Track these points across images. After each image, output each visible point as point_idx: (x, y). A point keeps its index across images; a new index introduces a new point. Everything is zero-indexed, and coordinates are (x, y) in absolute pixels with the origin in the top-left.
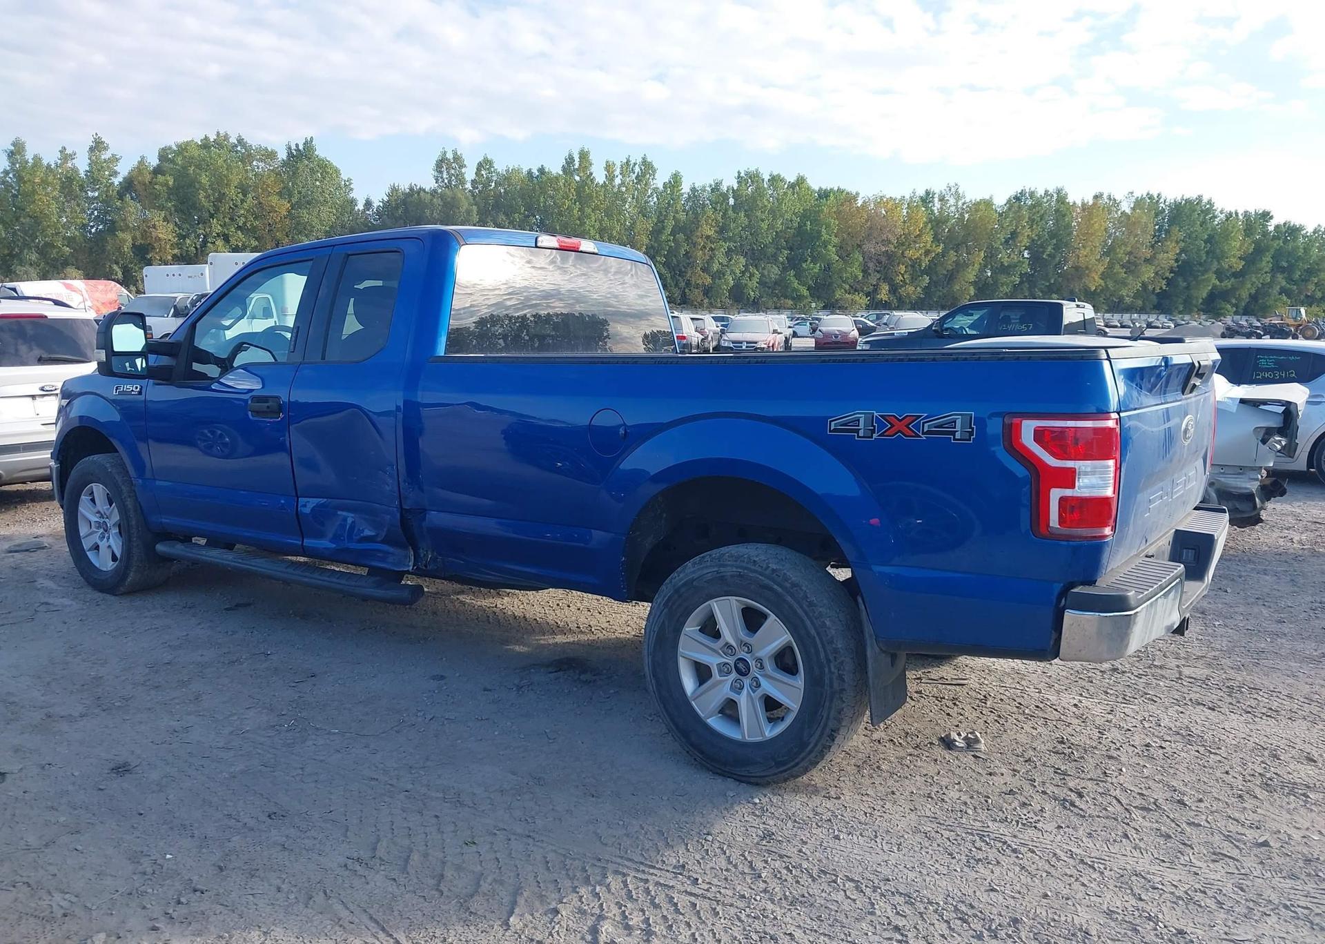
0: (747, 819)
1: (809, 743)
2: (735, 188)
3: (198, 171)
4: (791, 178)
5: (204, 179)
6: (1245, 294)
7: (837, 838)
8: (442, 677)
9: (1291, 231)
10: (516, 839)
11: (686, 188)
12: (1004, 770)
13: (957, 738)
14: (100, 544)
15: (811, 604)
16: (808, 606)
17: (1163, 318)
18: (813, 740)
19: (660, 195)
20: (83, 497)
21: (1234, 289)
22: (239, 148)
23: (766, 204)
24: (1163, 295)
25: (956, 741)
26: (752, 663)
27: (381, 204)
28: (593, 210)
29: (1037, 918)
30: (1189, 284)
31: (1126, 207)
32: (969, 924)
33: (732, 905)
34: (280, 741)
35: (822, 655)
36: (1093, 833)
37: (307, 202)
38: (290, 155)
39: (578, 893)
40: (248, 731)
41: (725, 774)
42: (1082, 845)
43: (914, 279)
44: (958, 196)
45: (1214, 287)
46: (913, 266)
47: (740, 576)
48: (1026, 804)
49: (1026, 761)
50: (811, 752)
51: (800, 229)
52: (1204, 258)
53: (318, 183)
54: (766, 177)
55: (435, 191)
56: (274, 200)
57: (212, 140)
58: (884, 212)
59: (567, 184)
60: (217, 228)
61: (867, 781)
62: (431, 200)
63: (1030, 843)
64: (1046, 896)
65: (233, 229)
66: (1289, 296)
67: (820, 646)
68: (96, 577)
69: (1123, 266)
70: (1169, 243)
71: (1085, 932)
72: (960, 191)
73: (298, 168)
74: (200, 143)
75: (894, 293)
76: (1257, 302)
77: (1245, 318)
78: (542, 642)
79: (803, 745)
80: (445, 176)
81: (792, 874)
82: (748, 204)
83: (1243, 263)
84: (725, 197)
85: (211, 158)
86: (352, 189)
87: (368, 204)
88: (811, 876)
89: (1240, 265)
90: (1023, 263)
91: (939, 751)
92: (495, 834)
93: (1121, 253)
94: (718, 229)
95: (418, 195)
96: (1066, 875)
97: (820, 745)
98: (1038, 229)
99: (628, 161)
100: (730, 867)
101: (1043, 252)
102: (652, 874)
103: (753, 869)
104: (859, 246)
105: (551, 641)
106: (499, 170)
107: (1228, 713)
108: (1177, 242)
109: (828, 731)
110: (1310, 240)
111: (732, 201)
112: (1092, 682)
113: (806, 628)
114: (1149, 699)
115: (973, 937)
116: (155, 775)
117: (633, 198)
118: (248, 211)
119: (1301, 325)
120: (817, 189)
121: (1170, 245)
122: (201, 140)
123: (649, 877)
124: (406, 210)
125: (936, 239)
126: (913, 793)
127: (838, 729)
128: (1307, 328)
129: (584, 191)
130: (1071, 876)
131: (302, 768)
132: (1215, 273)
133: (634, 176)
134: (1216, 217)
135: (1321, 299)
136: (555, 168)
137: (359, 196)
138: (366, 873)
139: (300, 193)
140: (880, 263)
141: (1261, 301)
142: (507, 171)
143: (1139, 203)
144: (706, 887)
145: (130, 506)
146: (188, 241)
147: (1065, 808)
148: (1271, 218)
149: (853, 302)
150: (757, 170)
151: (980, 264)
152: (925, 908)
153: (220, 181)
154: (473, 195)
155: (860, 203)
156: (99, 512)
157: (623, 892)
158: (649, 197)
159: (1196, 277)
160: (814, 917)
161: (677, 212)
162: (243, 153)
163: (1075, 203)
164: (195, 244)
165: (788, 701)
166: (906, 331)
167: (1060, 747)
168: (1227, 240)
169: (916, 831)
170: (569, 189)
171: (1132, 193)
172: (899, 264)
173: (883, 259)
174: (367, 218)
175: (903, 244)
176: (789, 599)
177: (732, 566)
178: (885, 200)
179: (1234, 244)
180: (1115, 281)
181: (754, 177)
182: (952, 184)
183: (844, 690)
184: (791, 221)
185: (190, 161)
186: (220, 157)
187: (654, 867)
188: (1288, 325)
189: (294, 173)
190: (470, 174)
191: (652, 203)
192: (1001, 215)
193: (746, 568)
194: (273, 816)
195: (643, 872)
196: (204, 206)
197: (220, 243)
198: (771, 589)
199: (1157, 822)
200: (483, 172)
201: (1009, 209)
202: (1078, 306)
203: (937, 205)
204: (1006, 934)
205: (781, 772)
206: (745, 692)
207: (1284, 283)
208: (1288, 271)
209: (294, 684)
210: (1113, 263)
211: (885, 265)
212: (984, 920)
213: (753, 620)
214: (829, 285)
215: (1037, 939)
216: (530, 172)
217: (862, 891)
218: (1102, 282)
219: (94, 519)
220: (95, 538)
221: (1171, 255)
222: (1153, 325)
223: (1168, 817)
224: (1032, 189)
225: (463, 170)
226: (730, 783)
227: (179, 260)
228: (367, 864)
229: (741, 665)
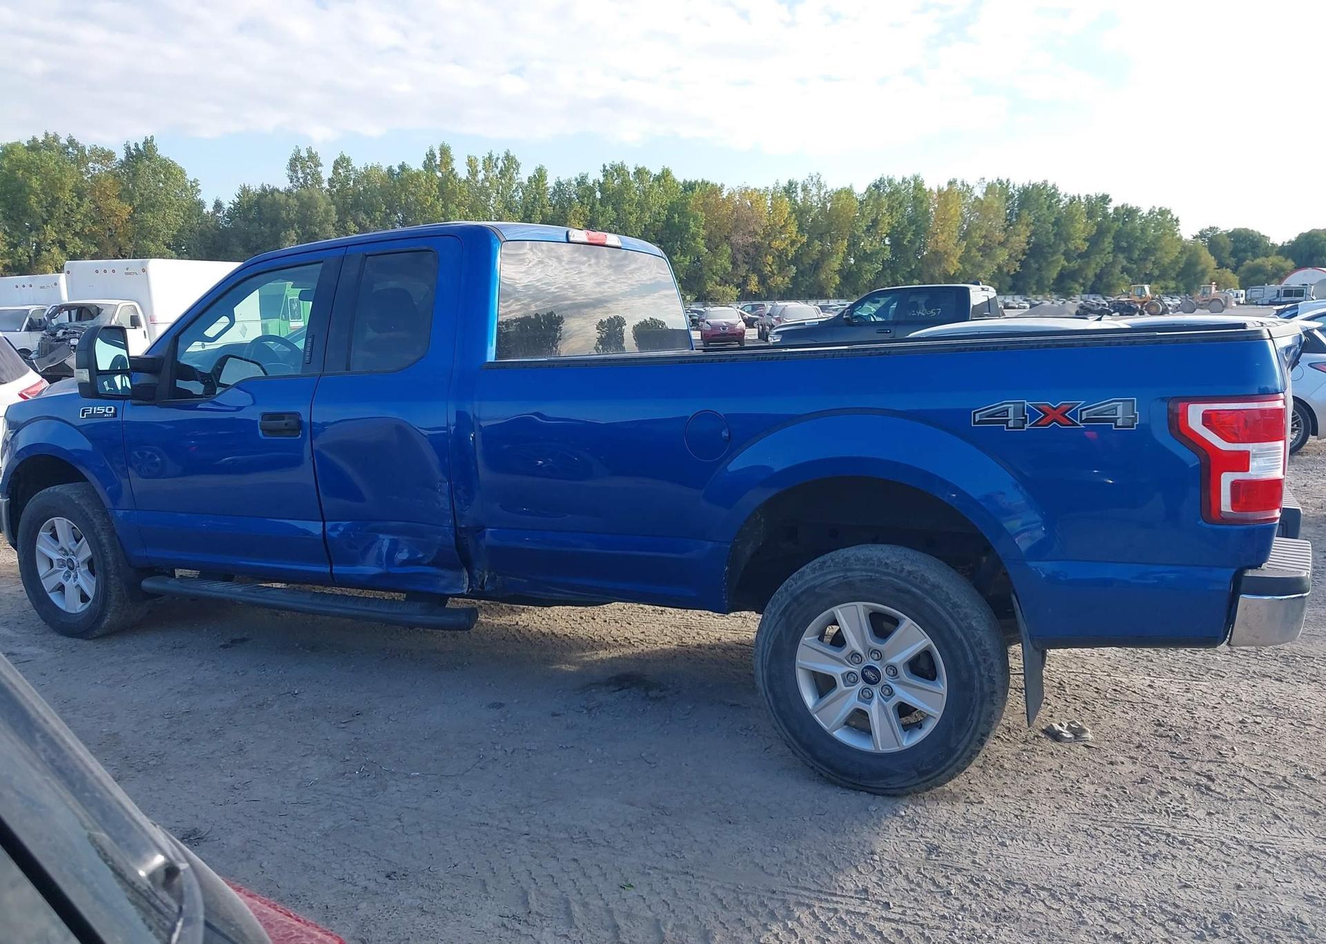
0: (901, 833)
1: (958, 750)
2: (601, 182)
3: (27, 175)
4: (656, 171)
5: (35, 183)
6: (1090, 274)
7: (1003, 844)
8: (501, 705)
9: (1129, 213)
10: (673, 878)
11: (551, 182)
12: (1122, 759)
13: (1060, 729)
14: (65, 584)
15: (955, 605)
16: (953, 609)
17: (1018, 299)
18: (961, 747)
19: (525, 189)
20: (41, 533)
21: (1081, 269)
22: (70, 150)
23: (633, 196)
24: (1017, 277)
25: (1062, 732)
26: (882, 670)
27: (232, 206)
28: (457, 206)
29: (1244, 911)
30: (1040, 266)
31: (979, 192)
32: (1184, 925)
33: (938, 928)
34: (359, 791)
35: (971, 659)
36: (1245, 817)
37: (150, 205)
38: (129, 155)
39: (771, 931)
40: (317, 782)
41: (857, 788)
42: (1241, 830)
43: (781, 269)
44: (820, 186)
45: (1063, 268)
46: (779, 257)
47: (871, 580)
48: (1164, 792)
49: (1137, 747)
50: (958, 758)
51: (668, 223)
52: (1053, 240)
53: (161, 185)
54: (632, 171)
55: (290, 191)
56: (114, 203)
57: (40, 141)
58: (749, 204)
59: (430, 180)
60: (51, 234)
61: (998, 783)
62: (287, 200)
63: (1192, 833)
64: (1239, 887)
65: (69, 236)
66: (1129, 274)
67: (968, 648)
68: (63, 620)
69: (979, 250)
70: (1020, 226)
71: (1298, 922)
72: (822, 181)
73: (139, 169)
74: (26, 145)
75: (763, 284)
76: (1101, 280)
77: (1092, 296)
78: (586, 659)
79: (952, 751)
80: (300, 175)
81: (979, 888)
82: (615, 197)
83: (1088, 244)
84: (591, 190)
85: (41, 160)
86: (199, 191)
87: (218, 206)
88: (1001, 889)
89: (1085, 247)
90: (885, 250)
91: (1049, 744)
92: (649, 874)
93: (976, 237)
94: (586, 223)
95: (272, 195)
96: (1246, 863)
97: (968, 750)
98: (897, 216)
99: (490, 157)
100: (913, 886)
101: (904, 238)
102: (837, 902)
103: (938, 886)
104: (727, 238)
105: (595, 657)
106: (358, 168)
107: (1296, 683)
108: (1028, 226)
109: (977, 736)
110: (1147, 221)
111: (598, 195)
112: (1152, 661)
113: (951, 631)
114: (1215, 675)
115: (1195, 938)
116: (235, 841)
117: (498, 193)
118: (85, 216)
119: (1145, 302)
120: (682, 181)
121: (1021, 228)
122: (28, 142)
123: (838, 906)
124: (260, 212)
125: (801, 229)
126: (1048, 789)
127: (988, 733)
128: (1151, 304)
129: (447, 187)
130: (1250, 864)
131: (399, 819)
132: (1064, 254)
133: (497, 171)
134: (1060, 201)
135: (1158, 276)
136: (416, 165)
137: (208, 200)
138: (530, 931)
139: (142, 195)
140: (748, 254)
141: (1105, 280)
142: (366, 168)
143: (990, 189)
144: (900, 910)
145: (104, 541)
146: (20, 250)
147: (1203, 793)
148: (1110, 200)
149: (724, 294)
150: (622, 163)
151: (844, 252)
152: (1132, 912)
153: (52, 185)
154: (331, 195)
155: (725, 195)
156: (62, 549)
157: (817, 925)
158: (514, 192)
159: (1046, 259)
160: (1027, 932)
161: (543, 206)
162: (73, 154)
163: (931, 190)
164: (28, 253)
165: (929, 708)
166: (817, 320)
167: (1161, 730)
168: (1072, 222)
169: (1076, 830)
170: (431, 186)
171: (984, 179)
172: (766, 255)
173: (751, 251)
174: (217, 221)
175: (769, 235)
176: (930, 601)
177: (862, 570)
178: (749, 191)
179: (1078, 226)
180: (973, 265)
181: (619, 170)
182: (814, 174)
183: (995, 692)
184: (659, 213)
185: (19, 164)
186: (52, 160)
187: (835, 895)
188: (1135, 302)
189: (134, 175)
190: (326, 172)
191: (517, 198)
192: (861, 203)
193: (877, 572)
194: (392, 876)
195: (827, 900)
196: (35, 212)
197: (55, 250)
198: (909, 592)
199: (1296, 799)
200: (340, 171)
201: (869, 197)
202: (983, 289)
203: (801, 194)
204: (1225, 931)
205: (924, 782)
206: (875, 701)
207: (1125, 263)
208: (1127, 251)
209: (343, 725)
210: (970, 248)
211: (752, 256)
212: (1196, 919)
213: (882, 626)
214: (700, 277)
215: (1257, 934)
216: (390, 170)
217: (1059, 900)
218: (960, 266)
219: (55, 556)
220: (59, 578)
221: (1023, 238)
222: (1010, 305)
223: (1304, 794)
224: (890, 177)
225: (319, 169)
226: (865, 797)
227: (10, 271)
228: (526, 921)
229: (869, 674)
